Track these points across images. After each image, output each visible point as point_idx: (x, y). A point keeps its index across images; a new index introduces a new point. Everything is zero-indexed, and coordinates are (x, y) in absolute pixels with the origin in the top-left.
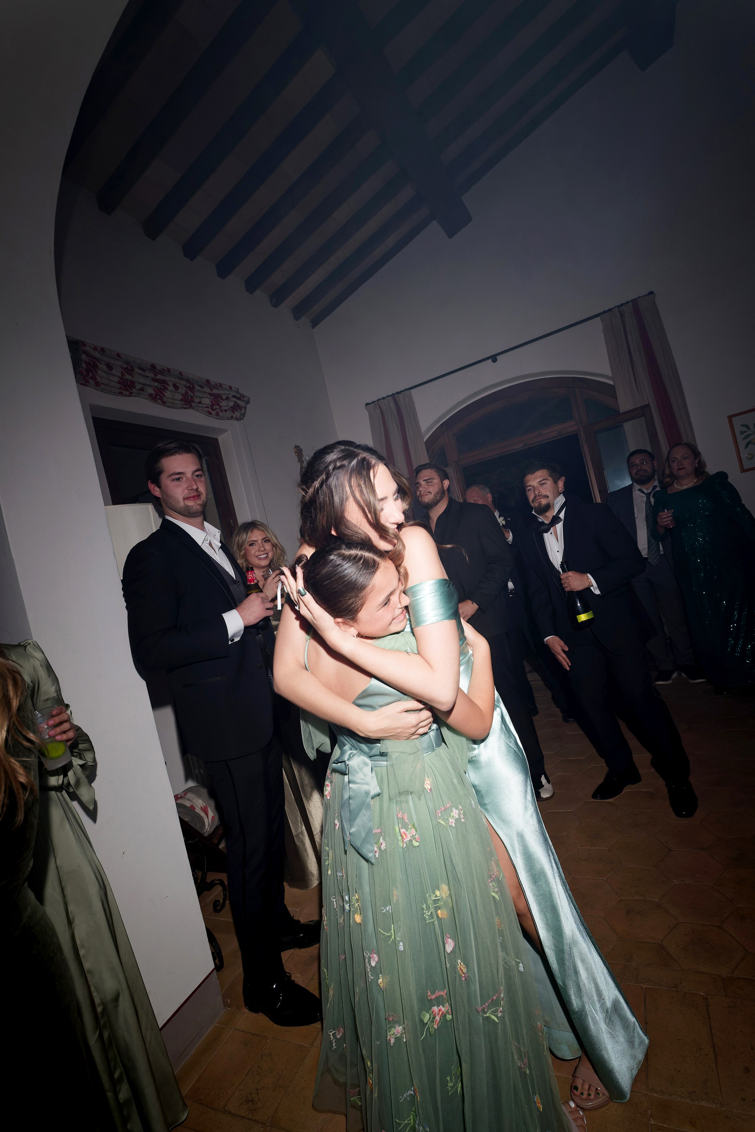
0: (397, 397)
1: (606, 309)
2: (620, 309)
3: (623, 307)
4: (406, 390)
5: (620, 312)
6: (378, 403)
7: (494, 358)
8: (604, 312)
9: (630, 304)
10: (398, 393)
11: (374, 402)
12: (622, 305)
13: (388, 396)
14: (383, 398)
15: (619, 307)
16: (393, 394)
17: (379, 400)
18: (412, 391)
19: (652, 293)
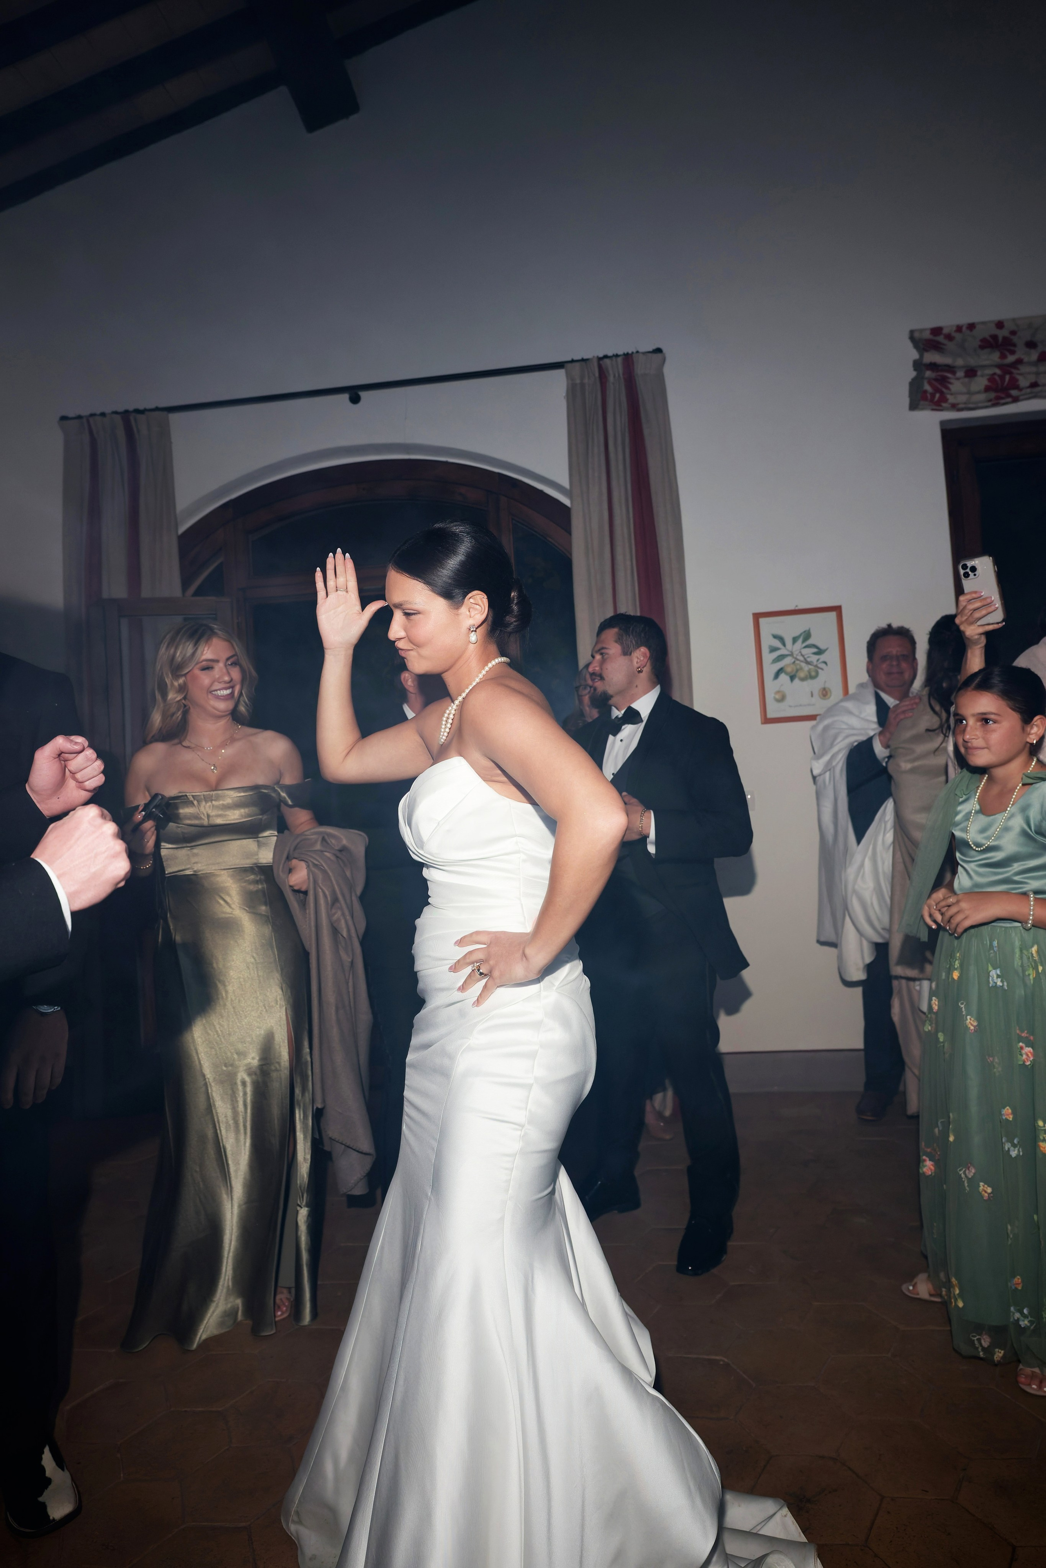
0: (132, 418)
1: (578, 357)
2: (601, 362)
3: (607, 361)
4: (157, 409)
5: (600, 367)
6: (88, 422)
7: (354, 394)
8: (573, 361)
9: (620, 360)
10: (137, 411)
11: (79, 417)
12: (606, 357)
13: (116, 413)
14: (103, 414)
15: (600, 359)
16: (127, 412)
17: (92, 415)
18: (174, 417)
19: (659, 351)
